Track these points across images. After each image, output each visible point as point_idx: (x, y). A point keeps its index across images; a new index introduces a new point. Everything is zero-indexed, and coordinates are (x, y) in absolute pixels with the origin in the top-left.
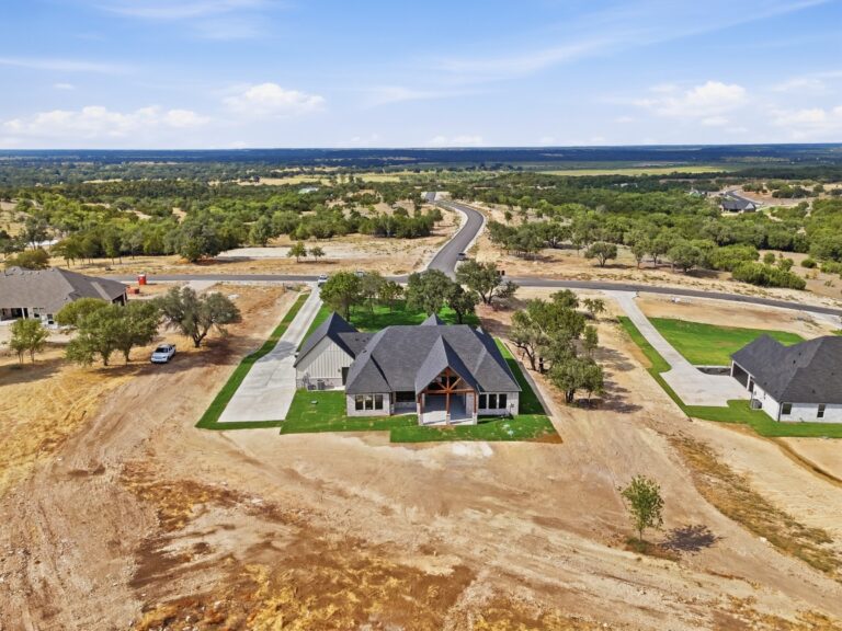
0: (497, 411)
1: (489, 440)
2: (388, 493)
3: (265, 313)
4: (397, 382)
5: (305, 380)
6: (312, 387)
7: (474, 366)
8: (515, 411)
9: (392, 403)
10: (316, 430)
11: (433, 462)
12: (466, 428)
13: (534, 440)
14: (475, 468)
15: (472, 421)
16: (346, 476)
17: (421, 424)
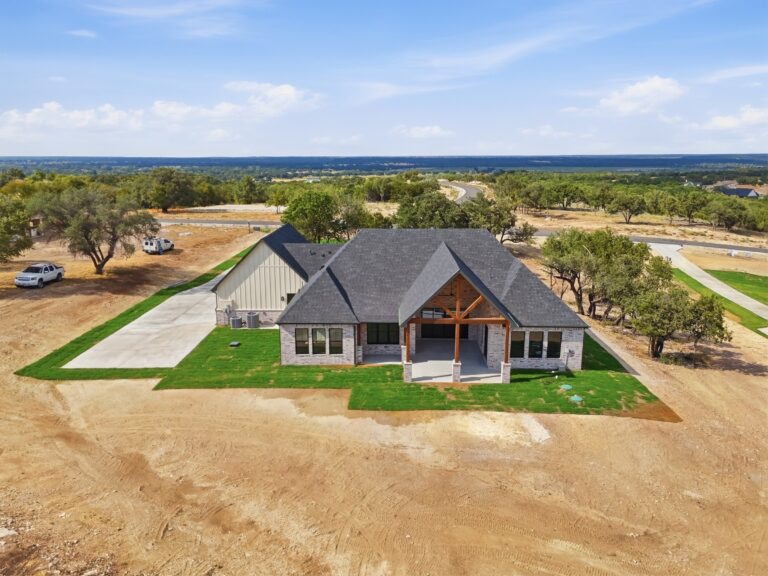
0: (544, 362)
1: (536, 410)
2: (323, 522)
3: (216, 248)
4: (367, 309)
5: (230, 311)
6: (240, 323)
7: (501, 286)
8: (575, 364)
9: (358, 342)
10: (220, 385)
11: (428, 451)
12: (491, 388)
13: (625, 415)
14: (519, 466)
15: (500, 378)
16: (242, 475)
17: (407, 380)
